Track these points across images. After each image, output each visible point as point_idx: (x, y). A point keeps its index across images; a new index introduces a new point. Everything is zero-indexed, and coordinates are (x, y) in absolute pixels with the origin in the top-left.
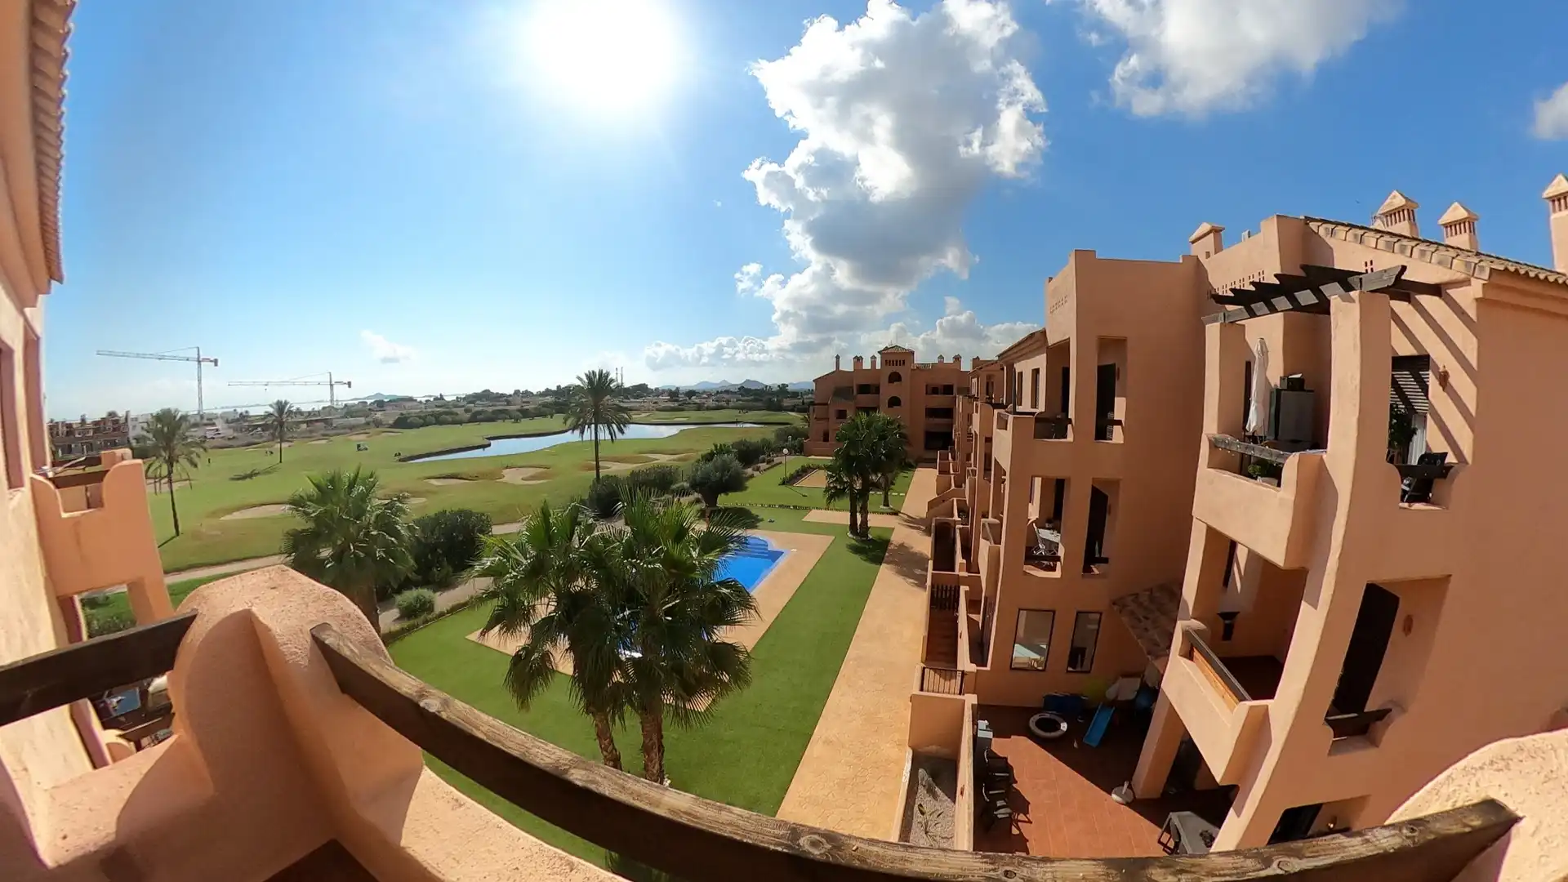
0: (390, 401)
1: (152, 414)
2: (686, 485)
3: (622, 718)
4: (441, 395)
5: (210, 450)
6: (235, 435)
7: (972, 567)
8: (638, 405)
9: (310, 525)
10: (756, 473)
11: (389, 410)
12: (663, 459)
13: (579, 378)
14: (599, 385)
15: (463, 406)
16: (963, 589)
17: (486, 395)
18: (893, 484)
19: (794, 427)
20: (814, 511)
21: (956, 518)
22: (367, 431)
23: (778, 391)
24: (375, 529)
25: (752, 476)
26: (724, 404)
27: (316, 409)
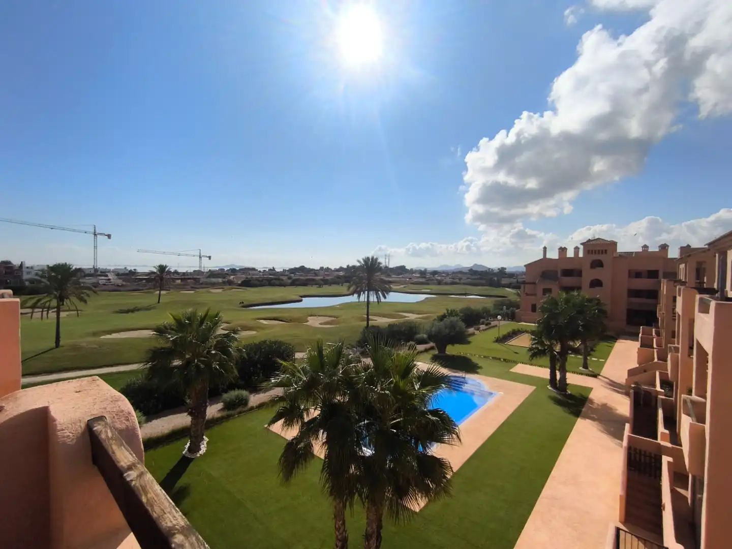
0: (240, 270)
1: (48, 266)
2: (425, 336)
3: (351, 505)
4: (273, 268)
5: (98, 292)
6: (124, 283)
7: (675, 438)
8: (398, 279)
9: (169, 345)
10: (477, 332)
11: (239, 275)
12: (412, 317)
13: (359, 261)
14: (371, 266)
15: (287, 275)
16: (666, 460)
17: (302, 269)
18: (592, 350)
19: (508, 300)
20: (519, 365)
21: (658, 388)
22: (224, 287)
23: (498, 272)
24: (214, 349)
25: (473, 334)
26: (457, 281)
27: (189, 271)
